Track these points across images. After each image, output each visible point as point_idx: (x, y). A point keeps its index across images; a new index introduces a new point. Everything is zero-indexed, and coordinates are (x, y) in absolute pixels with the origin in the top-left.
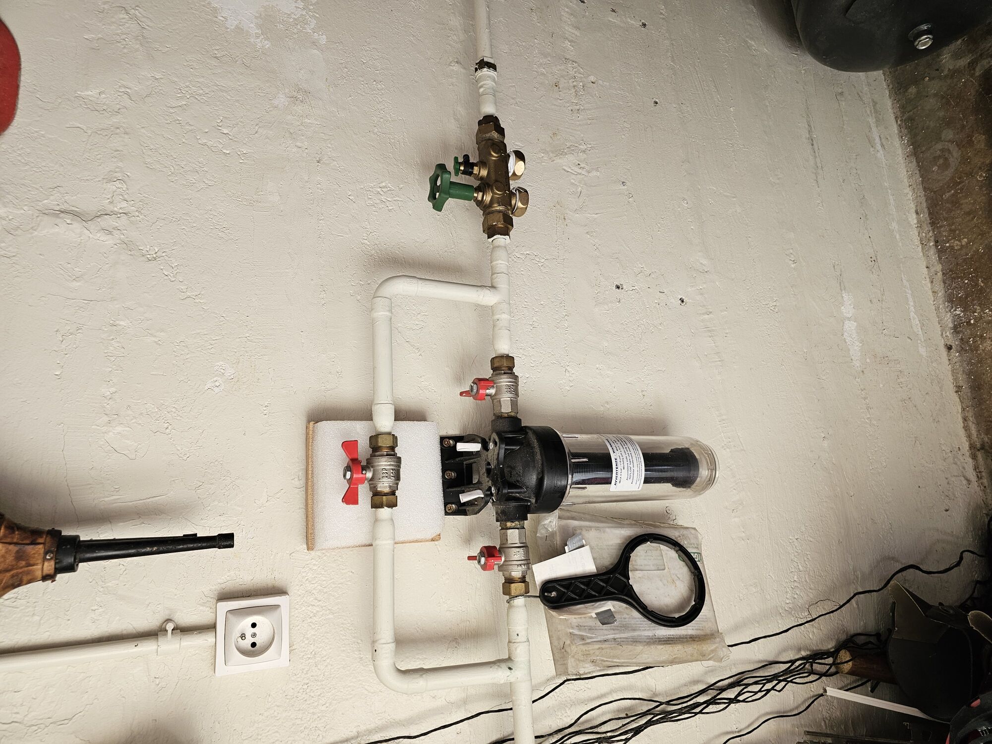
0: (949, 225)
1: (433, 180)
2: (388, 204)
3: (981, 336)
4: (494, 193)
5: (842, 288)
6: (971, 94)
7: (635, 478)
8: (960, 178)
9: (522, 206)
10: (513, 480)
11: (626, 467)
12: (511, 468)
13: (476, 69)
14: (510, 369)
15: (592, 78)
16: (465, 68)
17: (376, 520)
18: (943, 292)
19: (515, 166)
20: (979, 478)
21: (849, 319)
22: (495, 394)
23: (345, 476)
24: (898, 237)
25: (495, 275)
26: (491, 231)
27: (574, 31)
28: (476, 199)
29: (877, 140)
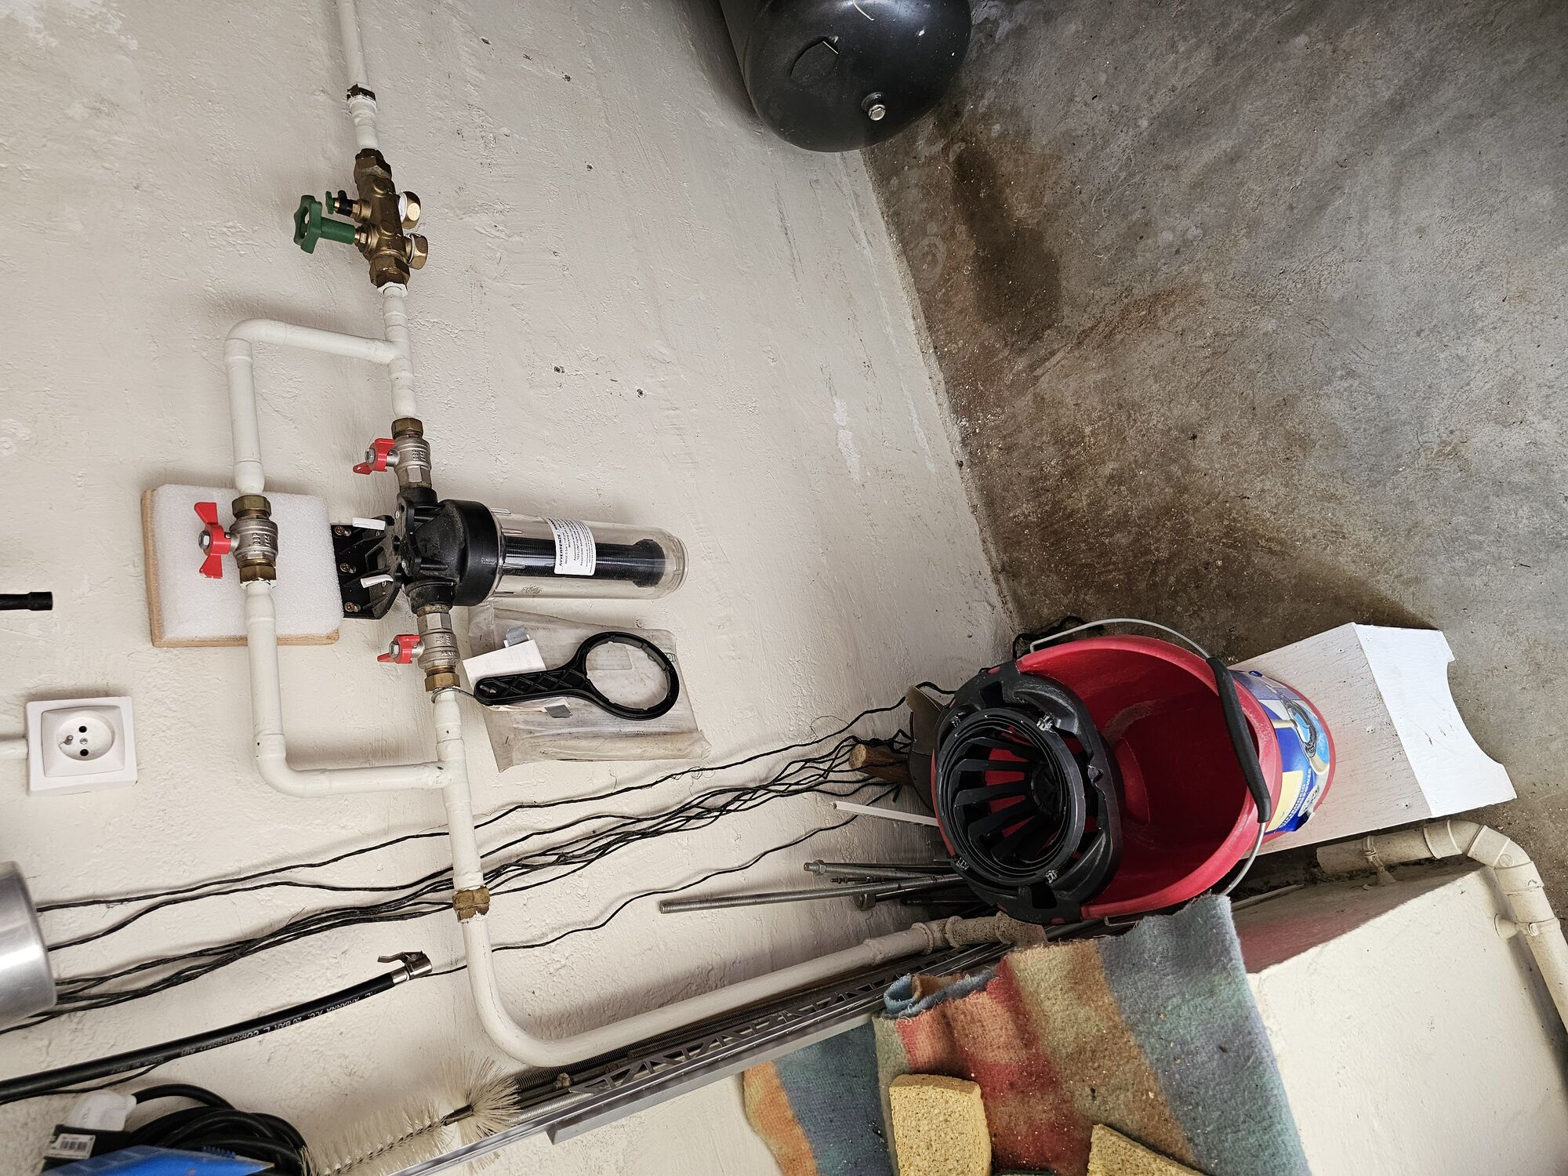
0: (945, 328)
1: (300, 217)
2: (238, 247)
3: (988, 445)
4: (381, 234)
5: (833, 393)
6: (948, 181)
7: (585, 559)
8: (948, 275)
9: (420, 254)
10: (429, 554)
11: (572, 545)
12: (425, 540)
13: (349, 97)
14: (419, 434)
15: (505, 130)
16: (334, 100)
17: (247, 596)
18: (947, 402)
19: (406, 209)
20: (1005, 603)
21: (844, 428)
22: (400, 463)
23: (201, 543)
24: (894, 342)
25: (390, 328)
26: (380, 279)
27: (477, 74)
28: (358, 243)
29: (862, 236)
